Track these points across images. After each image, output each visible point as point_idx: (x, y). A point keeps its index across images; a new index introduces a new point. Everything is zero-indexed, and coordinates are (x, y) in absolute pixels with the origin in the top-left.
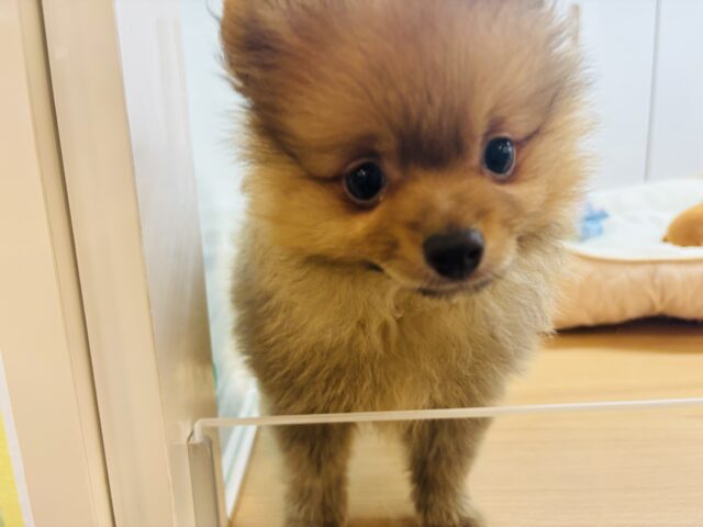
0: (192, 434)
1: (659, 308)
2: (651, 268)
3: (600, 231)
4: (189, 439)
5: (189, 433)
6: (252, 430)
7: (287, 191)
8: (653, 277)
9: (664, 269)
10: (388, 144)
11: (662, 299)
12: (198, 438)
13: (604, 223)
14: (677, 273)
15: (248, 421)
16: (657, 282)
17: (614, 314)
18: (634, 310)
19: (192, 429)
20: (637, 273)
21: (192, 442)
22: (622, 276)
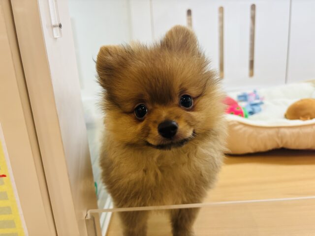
0: (87, 215)
1: (281, 146)
2: (277, 130)
3: (260, 110)
4: (86, 217)
5: (86, 215)
6: (110, 214)
7: (116, 118)
8: (278, 133)
9: (282, 130)
10: (147, 97)
11: (282, 142)
12: (89, 217)
13: (262, 106)
14: (288, 132)
15: (108, 210)
16: (279, 135)
17: (262, 148)
18: (270, 146)
19: (87, 214)
20: (271, 132)
21: (87, 218)
22: (265, 133)
